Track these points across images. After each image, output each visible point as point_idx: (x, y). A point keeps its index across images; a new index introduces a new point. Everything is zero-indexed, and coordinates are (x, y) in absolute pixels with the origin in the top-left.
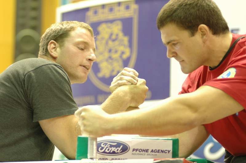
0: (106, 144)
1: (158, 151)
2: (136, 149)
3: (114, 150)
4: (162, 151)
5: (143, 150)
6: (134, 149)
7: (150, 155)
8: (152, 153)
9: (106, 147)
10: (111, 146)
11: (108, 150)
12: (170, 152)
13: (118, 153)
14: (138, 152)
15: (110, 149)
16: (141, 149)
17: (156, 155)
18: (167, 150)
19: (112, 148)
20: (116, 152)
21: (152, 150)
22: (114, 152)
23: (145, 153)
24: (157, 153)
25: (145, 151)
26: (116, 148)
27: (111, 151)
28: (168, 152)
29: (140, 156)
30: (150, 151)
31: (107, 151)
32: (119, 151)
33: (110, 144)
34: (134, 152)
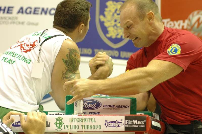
0: (85, 102)
1: (121, 107)
2: (106, 105)
3: (91, 106)
4: (124, 107)
5: (111, 106)
6: (104, 105)
7: (115, 109)
8: (117, 108)
9: (85, 104)
10: (89, 103)
11: (87, 106)
12: (129, 107)
13: (93, 108)
14: (107, 107)
15: (88, 106)
16: (109, 106)
17: (120, 109)
18: (127, 106)
19: (89, 105)
20: (92, 107)
21: (117, 106)
22: (90, 108)
23: (112, 108)
24: (120, 108)
25: (112, 106)
26: (92, 105)
27: (88, 107)
28: (127, 107)
29: (108, 110)
30: (115, 106)
31: (85, 107)
32: (94, 107)
33: (87, 102)
34: (105, 107)
